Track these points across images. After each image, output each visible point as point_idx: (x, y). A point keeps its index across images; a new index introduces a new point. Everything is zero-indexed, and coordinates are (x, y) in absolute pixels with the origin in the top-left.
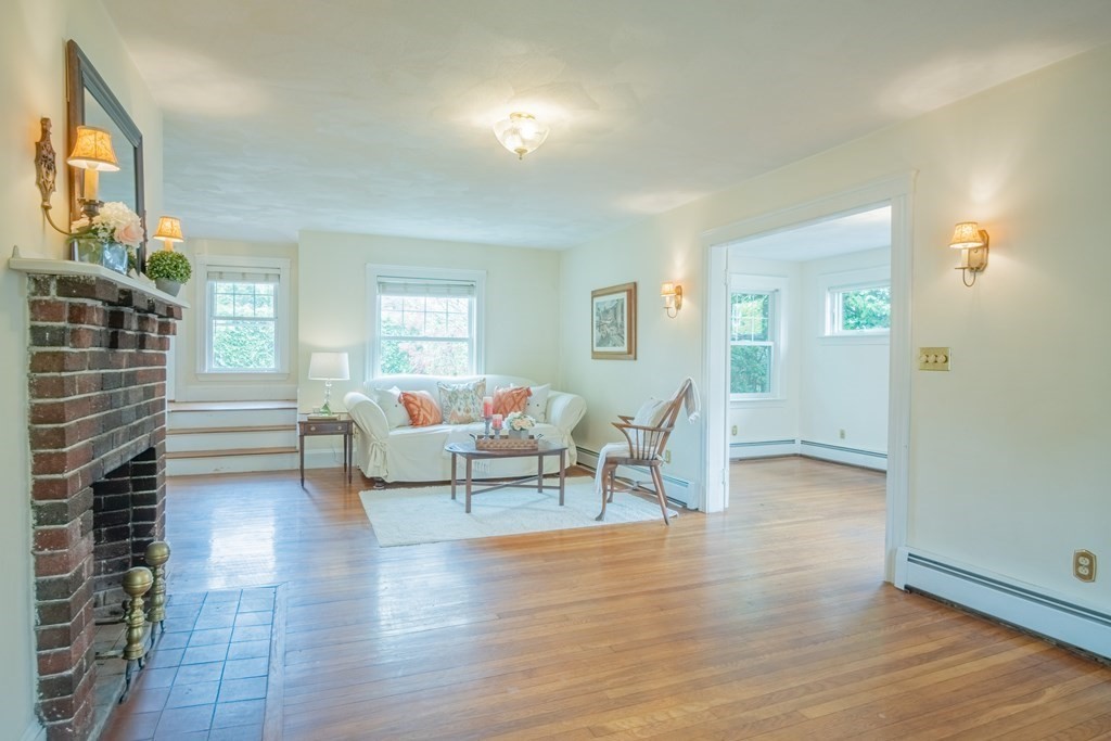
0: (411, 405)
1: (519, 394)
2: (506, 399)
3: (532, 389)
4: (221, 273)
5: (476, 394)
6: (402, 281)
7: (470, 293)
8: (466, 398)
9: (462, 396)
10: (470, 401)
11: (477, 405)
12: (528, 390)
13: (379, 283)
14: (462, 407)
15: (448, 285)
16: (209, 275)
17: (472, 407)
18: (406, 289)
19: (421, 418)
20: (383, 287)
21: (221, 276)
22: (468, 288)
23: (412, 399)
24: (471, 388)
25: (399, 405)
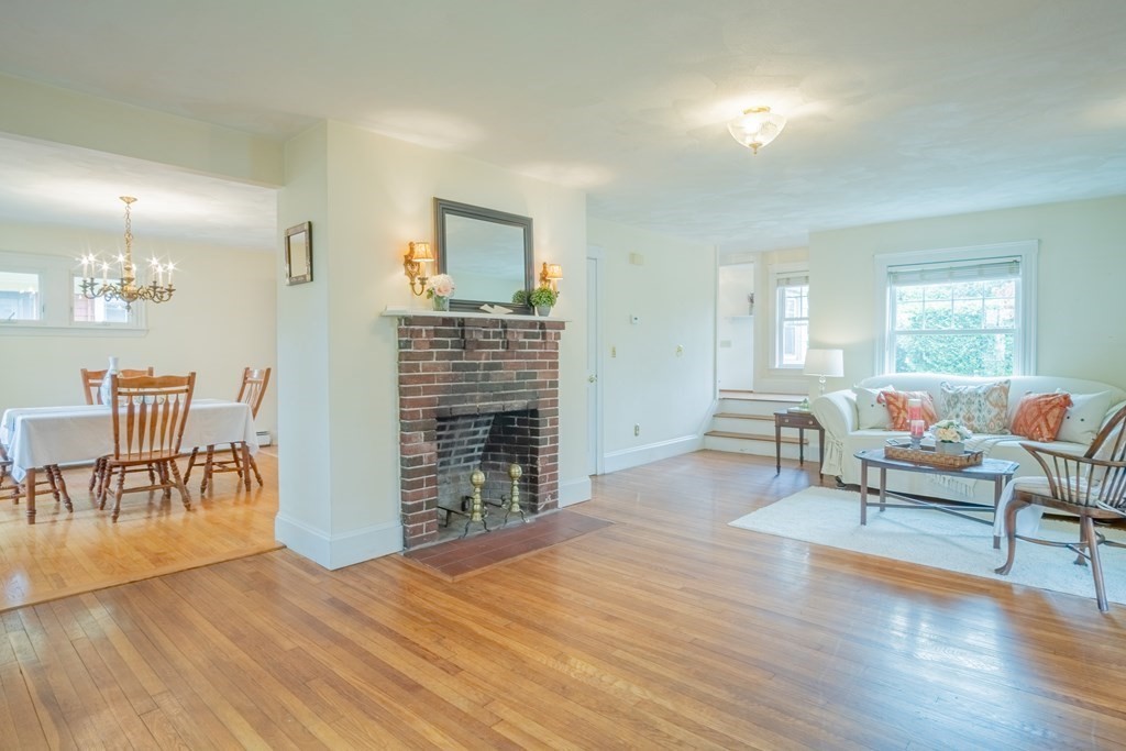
0: (891, 406)
1: (1047, 403)
2: (1029, 408)
3: (1073, 398)
4: (788, 279)
5: (987, 399)
6: (919, 268)
7: (1013, 272)
8: (970, 402)
9: (965, 400)
10: (976, 406)
11: (985, 413)
12: (1066, 397)
13: (891, 273)
14: (962, 414)
15: (981, 266)
16: (779, 283)
17: (976, 414)
18: (923, 276)
19: (900, 422)
20: (895, 277)
21: (788, 282)
22: (1011, 265)
23: (892, 399)
24: (980, 392)
25: (876, 405)
